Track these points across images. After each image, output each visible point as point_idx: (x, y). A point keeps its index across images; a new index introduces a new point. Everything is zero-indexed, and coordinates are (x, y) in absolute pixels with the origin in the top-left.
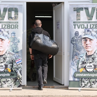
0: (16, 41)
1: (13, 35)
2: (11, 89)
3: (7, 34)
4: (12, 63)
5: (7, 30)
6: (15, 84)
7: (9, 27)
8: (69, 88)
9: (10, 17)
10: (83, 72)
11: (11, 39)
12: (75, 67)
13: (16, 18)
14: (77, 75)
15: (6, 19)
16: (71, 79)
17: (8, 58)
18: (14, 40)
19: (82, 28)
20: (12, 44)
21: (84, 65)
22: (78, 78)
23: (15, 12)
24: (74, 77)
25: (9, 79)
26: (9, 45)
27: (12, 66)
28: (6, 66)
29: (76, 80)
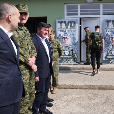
0: (74, 39)
1: (73, 35)
2: (72, 64)
3: (70, 35)
4: (73, 51)
5: (69, 33)
6: (74, 62)
7: (71, 31)
8: (103, 64)
9: (71, 26)
10: (110, 56)
11: (72, 38)
12: (106, 53)
13: (74, 26)
14: (107, 57)
15: (69, 27)
16: (104, 59)
17: (70, 48)
18: (73, 38)
19: (110, 32)
20: (72, 40)
21: (111, 52)
22: (108, 58)
23: (74, 23)
24: (106, 58)
25: (71, 59)
26: (71, 41)
27: (73, 52)
28: (70, 52)
29: (107, 60)
